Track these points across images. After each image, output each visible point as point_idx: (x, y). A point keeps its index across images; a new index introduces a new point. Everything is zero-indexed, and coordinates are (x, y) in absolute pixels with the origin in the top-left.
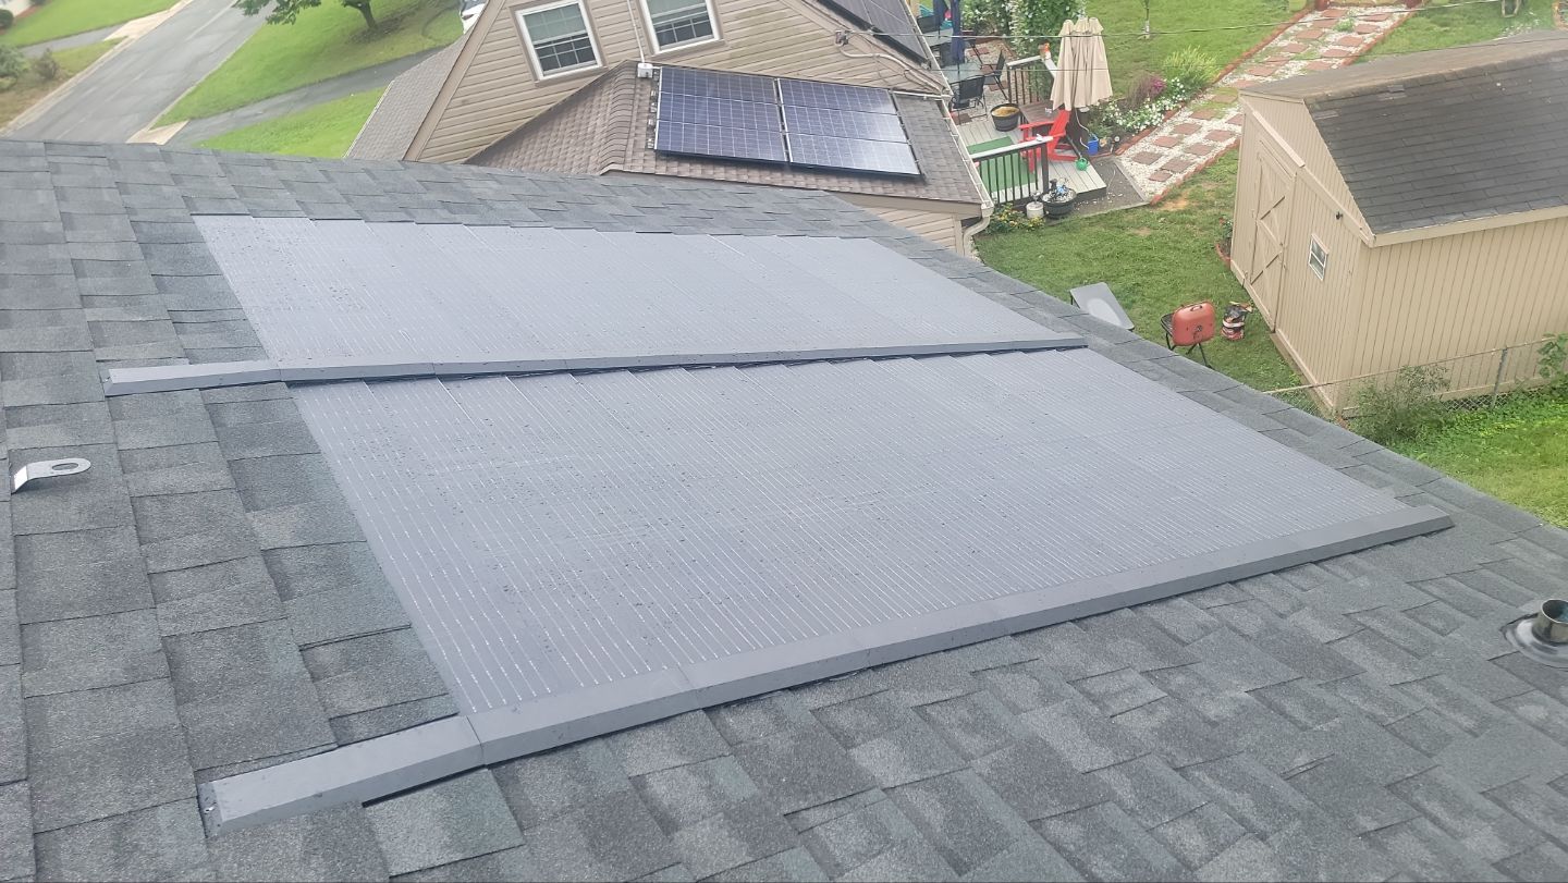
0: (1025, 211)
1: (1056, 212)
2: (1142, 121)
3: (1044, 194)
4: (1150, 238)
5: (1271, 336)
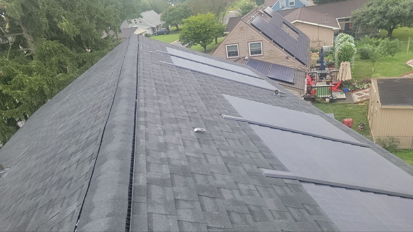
0: (325, 100)
1: (332, 101)
2: (362, 87)
3: (330, 97)
4: (352, 109)
5: (370, 131)
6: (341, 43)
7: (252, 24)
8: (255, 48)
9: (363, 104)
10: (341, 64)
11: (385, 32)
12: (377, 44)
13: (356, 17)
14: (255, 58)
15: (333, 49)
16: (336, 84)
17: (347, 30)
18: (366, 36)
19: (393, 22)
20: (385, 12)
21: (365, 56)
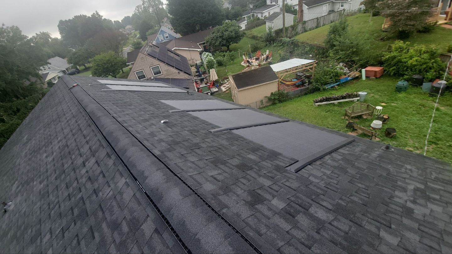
1: (212, 94)
2: (224, 82)
3: (210, 92)
6: (206, 58)
7: (148, 54)
8: (157, 70)
9: (228, 92)
10: (210, 71)
11: (225, 48)
12: (224, 56)
13: (208, 41)
14: (158, 77)
15: (202, 63)
16: (211, 84)
17: (206, 50)
18: (217, 52)
19: (228, 41)
20: (223, 36)
21: (220, 64)
